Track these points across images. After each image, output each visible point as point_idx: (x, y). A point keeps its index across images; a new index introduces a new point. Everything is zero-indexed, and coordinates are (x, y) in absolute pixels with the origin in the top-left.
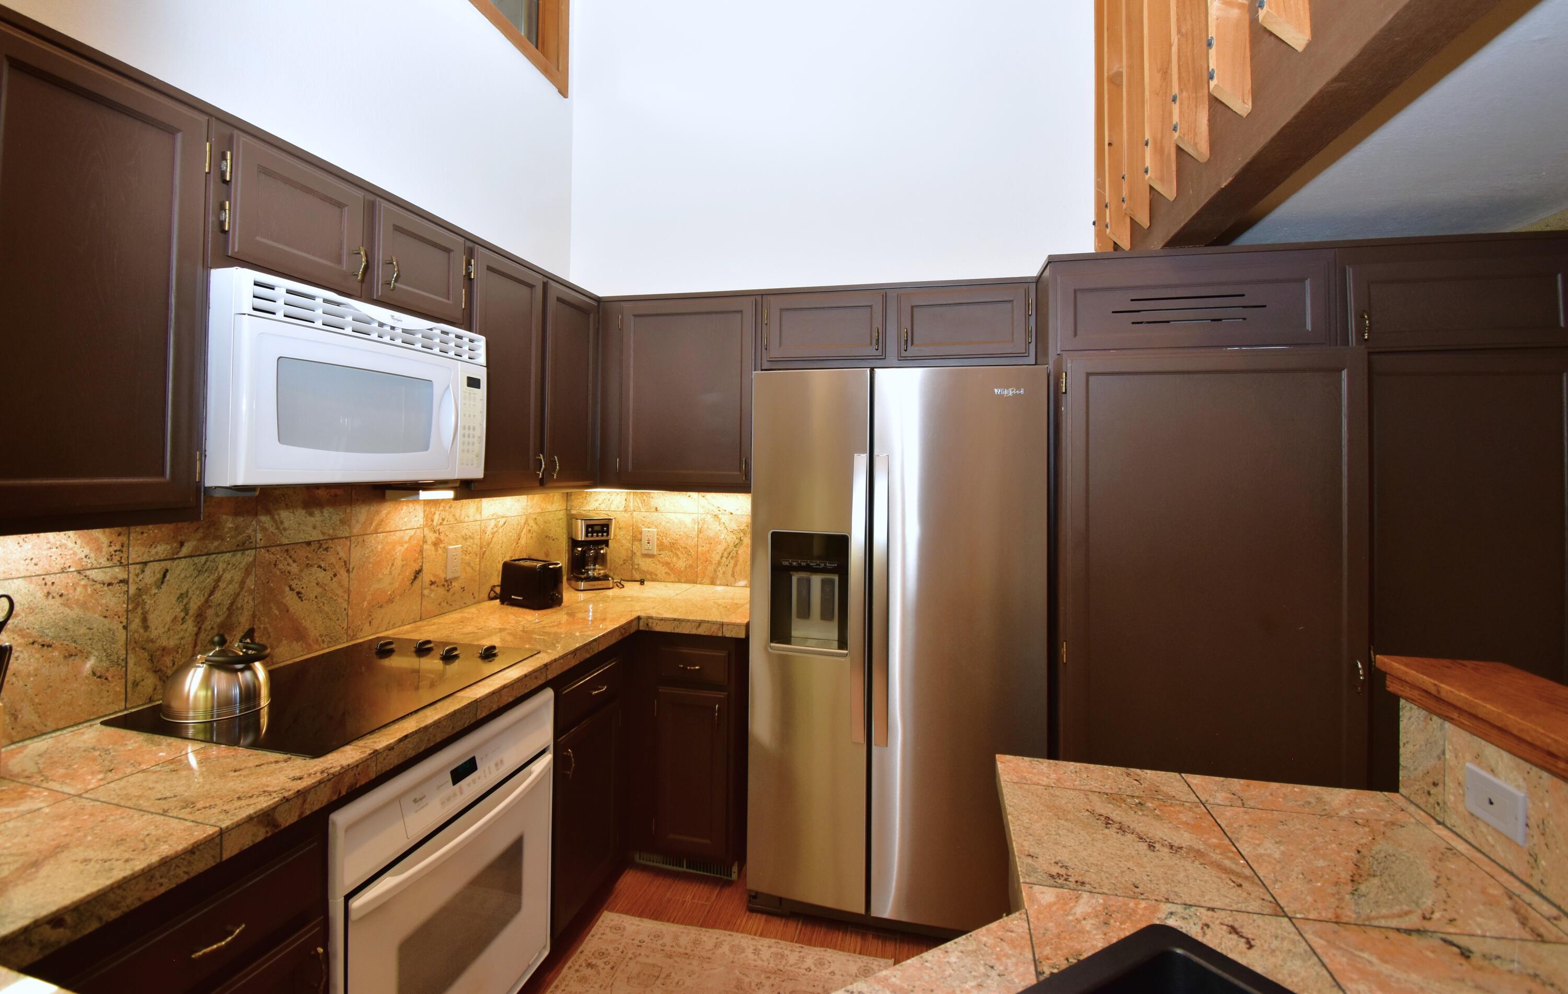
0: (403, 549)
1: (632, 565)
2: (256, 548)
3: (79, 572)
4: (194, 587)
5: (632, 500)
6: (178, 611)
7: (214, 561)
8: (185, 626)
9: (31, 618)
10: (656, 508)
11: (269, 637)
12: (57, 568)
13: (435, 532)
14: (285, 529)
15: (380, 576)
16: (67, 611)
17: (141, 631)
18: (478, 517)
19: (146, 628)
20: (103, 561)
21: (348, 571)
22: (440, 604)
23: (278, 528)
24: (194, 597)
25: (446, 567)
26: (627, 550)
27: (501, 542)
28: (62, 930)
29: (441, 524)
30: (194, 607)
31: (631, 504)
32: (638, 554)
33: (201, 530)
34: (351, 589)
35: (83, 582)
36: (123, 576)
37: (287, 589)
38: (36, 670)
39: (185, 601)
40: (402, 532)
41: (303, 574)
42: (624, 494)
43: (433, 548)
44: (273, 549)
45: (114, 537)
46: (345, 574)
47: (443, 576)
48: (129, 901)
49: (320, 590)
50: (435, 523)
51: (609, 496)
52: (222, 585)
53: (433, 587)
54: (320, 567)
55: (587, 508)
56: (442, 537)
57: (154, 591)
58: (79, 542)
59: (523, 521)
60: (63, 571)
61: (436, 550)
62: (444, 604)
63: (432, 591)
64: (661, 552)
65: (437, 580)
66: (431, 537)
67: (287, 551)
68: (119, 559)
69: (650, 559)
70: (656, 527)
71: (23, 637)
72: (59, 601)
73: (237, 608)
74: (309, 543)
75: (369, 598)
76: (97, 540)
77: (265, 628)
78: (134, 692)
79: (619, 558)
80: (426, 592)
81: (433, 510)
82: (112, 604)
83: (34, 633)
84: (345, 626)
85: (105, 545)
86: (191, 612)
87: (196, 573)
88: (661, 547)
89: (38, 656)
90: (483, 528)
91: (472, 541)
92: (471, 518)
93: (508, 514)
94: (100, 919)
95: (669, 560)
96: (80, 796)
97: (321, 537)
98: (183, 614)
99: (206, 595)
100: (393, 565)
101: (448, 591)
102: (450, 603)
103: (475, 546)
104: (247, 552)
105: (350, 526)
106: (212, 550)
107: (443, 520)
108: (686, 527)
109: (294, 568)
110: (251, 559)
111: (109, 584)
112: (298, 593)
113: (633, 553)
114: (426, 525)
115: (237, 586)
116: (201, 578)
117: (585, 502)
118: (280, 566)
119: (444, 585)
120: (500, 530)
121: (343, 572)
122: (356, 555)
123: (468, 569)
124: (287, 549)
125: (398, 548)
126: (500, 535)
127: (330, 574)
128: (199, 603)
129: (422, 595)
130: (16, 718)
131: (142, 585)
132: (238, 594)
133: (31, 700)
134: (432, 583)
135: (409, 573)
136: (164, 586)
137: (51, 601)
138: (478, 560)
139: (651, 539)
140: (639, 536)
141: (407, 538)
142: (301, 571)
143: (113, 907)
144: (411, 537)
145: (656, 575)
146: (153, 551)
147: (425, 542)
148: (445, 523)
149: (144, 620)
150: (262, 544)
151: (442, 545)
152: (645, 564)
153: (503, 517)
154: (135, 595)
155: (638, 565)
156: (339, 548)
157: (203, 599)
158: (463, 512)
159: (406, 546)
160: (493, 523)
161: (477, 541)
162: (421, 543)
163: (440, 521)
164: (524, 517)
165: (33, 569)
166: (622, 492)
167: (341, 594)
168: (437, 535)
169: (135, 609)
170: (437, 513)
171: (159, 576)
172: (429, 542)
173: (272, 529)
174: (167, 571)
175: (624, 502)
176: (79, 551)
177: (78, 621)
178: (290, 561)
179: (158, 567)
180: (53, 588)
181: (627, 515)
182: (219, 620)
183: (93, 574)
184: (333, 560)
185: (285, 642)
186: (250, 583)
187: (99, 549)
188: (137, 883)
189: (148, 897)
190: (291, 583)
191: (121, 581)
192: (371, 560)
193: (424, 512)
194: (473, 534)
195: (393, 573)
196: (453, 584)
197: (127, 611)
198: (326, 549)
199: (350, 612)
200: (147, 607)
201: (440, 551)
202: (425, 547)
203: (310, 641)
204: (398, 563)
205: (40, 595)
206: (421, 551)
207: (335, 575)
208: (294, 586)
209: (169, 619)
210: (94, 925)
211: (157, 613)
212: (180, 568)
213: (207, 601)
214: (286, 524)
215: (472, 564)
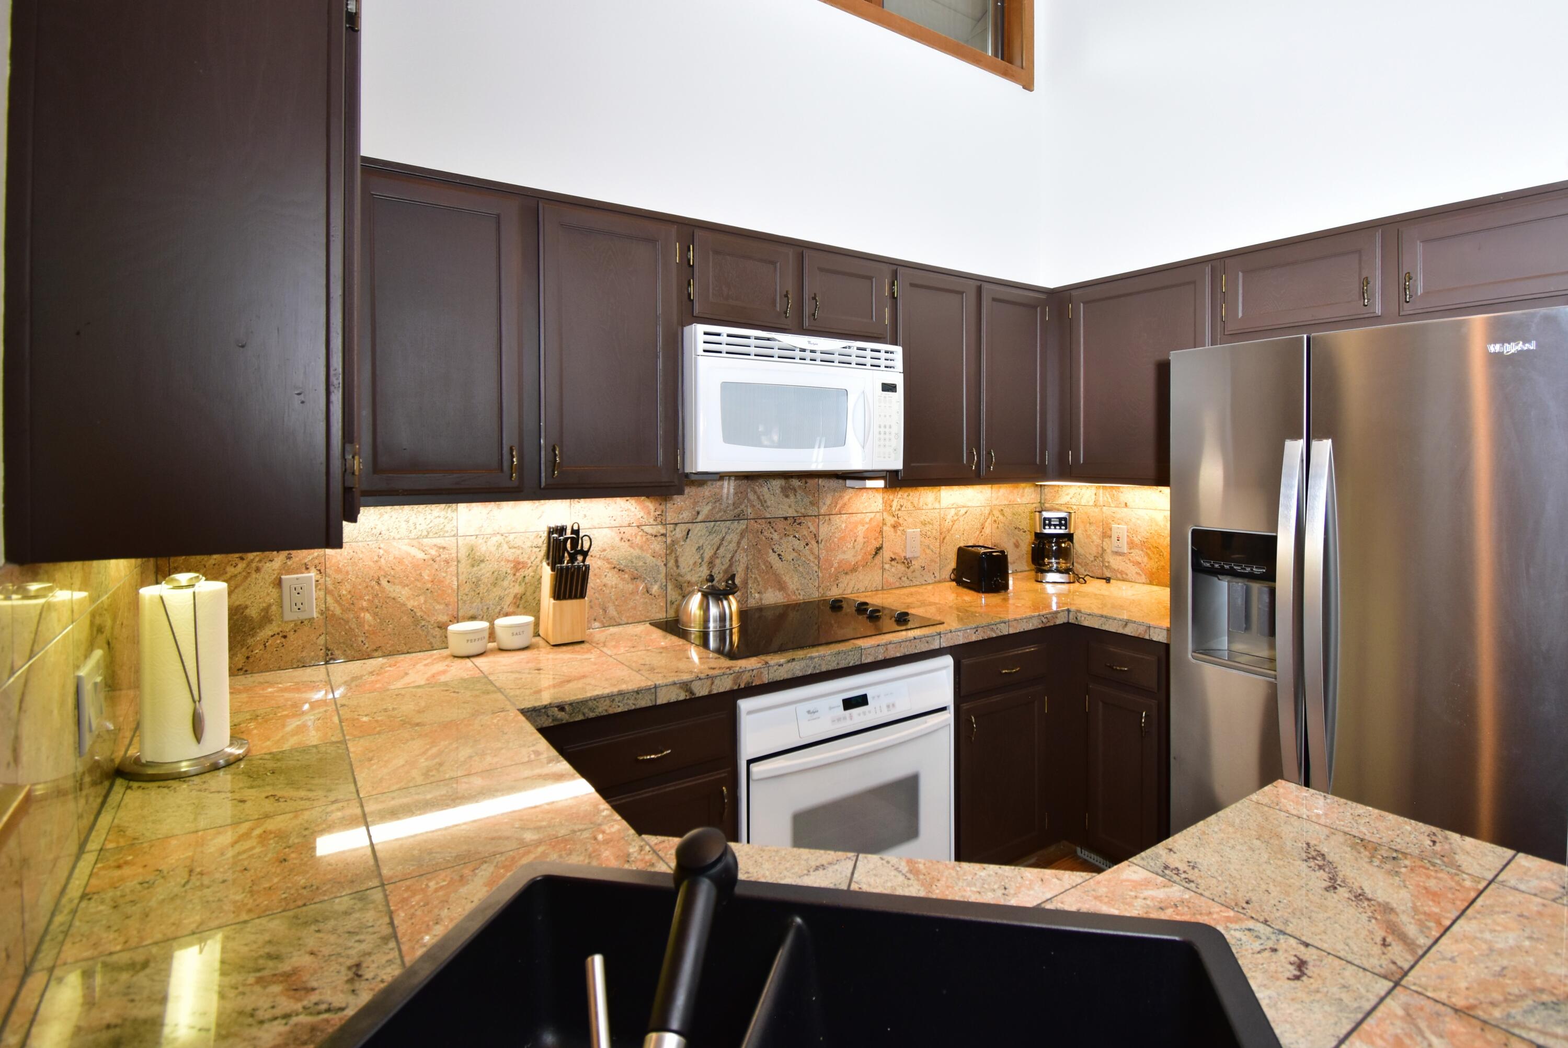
0: (864, 528)
1: (1103, 562)
2: (747, 519)
3: (638, 527)
4: (707, 542)
5: (1101, 495)
6: (697, 557)
7: (719, 526)
8: (701, 569)
9: (613, 552)
10: (1126, 504)
11: (759, 585)
12: (626, 523)
13: (894, 516)
14: (768, 507)
15: (844, 548)
16: (632, 550)
17: (675, 568)
18: (937, 506)
19: (678, 567)
20: (652, 521)
21: (817, 542)
22: (900, 578)
23: (762, 506)
24: (707, 550)
25: (905, 547)
26: (1097, 546)
27: (962, 530)
28: (563, 713)
29: (899, 510)
30: (707, 556)
31: (1101, 499)
32: (1108, 551)
33: (710, 504)
34: (821, 556)
35: (640, 533)
36: (663, 531)
37: (771, 551)
38: (616, 584)
39: (701, 552)
40: (863, 515)
41: (782, 541)
42: (1093, 488)
43: (892, 530)
44: (759, 521)
45: (657, 505)
46: (815, 545)
47: (903, 555)
48: (600, 710)
49: (795, 554)
50: (893, 509)
51: (1079, 490)
52: (725, 543)
53: (893, 563)
54: (795, 537)
55: (1059, 502)
56: (901, 521)
57: (682, 543)
58: (638, 508)
59: (987, 512)
60: (629, 526)
61: (896, 532)
62: (904, 579)
63: (892, 566)
64: (1132, 551)
65: (897, 558)
66: (891, 520)
67: (770, 523)
68: (661, 519)
69: (1121, 557)
70: (1126, 523)
71: (609, 563)
72: (627, 544)
73: (736, 561)
74: (786, 518)
75: (836, 565)
76: (648, 507)
77: (756, 578)
78: (671, 608)
79: (1090, 554)
80: (887, 566)
81: (891, 497)
82: (657, 549)
83: (615, 562)
84: (816, 584)
85: (652, 511)
86: (706, 560)
87: (708, 534)
88: (1132, 545)
89: (617, 576)
90: (942, 516)
91: (931, 526)
92: (930, 506)
93: (970, 504)
94: (584, 714)
95: (1139, 560)
96: (611, 656)
97: (795, 515)
98: (700, 561)
99: (715, 550)
100: (855, 541)
101: (908, 568)
102: (910, 578)
103: (934, 531)
104: (742, 522)
105: (818, 507)
106: (718, 519)
107: (901, 506)
108: (1157, 525)
109: (776, 536)
110: (744, 527)
111: (656, 536)
112: (779, 555)
113: (1104, 550)
114: (885, 510)
115: (735, 545)
116: (711, 537)
117: (1057, 496)
118: (765, 533)
119: (904, 563)
120: (961, 519)
121: (813, 542)
122: (824, 530)
123: (928, 551)
124: (770, 522)
125: (860, 528)
126: (962, 523)
127: (803, 543)
128: (710, 555)
129: (883, 569)
130: (606, 612)
131: (674, 538)
132: (736, 552)
133: (614, 603)
134: (892, 560)
135: (871, 548)
136: (688, 540)
137: (623, 543)
138: (938, 544)
139: (1120, 536)
140: (1109, 532)
141: (867, 520)
142: (781, 538)
143: (592, 710)
144: (871, 519)
145: (1127, 575)
146: (681, 517)
147: (884, 524)
148: (903, 509)
149: (676, 561)
150: (751, 516)
151: (901, 528)
152: (1115, 562)
153: (964, 507)
154: (670, 544)
155: (1109, 562)
156: (810, 524)
157: (713, 552)
158: (922, 500)
159: (867, 526)
160: (953, 512)
161: (936, 526)
162: (881, 525)
163: (899, 507)
164: (988, 508)
165: (614, 524)
166: (1092, 486)
167: (812, 560)
168: (896, 519)
169: (671, 553)
170: (896, 500)
171: (685, 533)
172: (889, 524)
173: (759, 506)
174: (689, 530)
175: (1094, 497)
176: (638, 513)
177: (639, 558)
178: (772, 530)
179: (684, 527)
180: (624, 535)
181: (1097, 510)
182: (723, 568)
183: (646, 528)
184: (805, 533)
185: (770, 590)
186: (744, 544)
187: (649, 513)
188: (605, 701)
189: (611, 711)
190: (774, 547)
191: (662, 535)
192: (837, 535)
193: (883, 498)
194: (932, 520)
195: (856, 547)
196: (913, 563)
197: (666, 554)
198: (800, 524)
199: (820, 575)
200: (678, 553)
201: (899, 533)
202: (885, 528)
203: (789, 593)
204: (860, 540)
205: (617, 539)
206: (881, 532)
207: (807, 544)
208: (775, 549)
209: (691, 562)
210: (581, 717)
211: (684, 558)
212: (698, 529)
213: (715, 554)
214: (769, 503)
215: (931, 547)
